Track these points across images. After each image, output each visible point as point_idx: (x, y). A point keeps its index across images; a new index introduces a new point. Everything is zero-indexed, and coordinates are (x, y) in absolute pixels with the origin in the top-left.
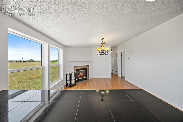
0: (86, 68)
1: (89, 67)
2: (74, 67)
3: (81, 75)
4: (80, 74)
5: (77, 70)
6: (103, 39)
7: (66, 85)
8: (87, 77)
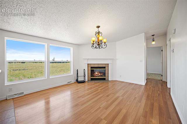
0: (105, 67)
1: (109, 66)
2: (88, 64)
3: (97, 75)
4: (96, 73)
5: (91, 68)
6: (98, 27)
7: (77, 80)
8: (106, 78)
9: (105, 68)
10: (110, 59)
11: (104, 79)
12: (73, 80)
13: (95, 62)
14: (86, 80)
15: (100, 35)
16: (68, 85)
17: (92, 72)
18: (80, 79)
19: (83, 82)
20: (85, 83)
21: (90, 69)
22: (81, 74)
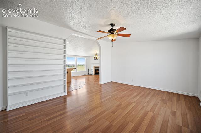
2: (94, 66)
5: (96, 68)
6: (96, 52)
7: (88, 74)
12: (87, 74)
13: (97, 65)
14: (93, 74)
16: (85, 75)
18: (90, 73)
20: (92, 76)
21: (95, 69)
22: (90, 71)
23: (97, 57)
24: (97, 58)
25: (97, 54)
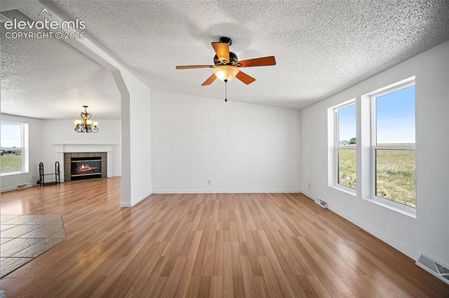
1: (108, 156)
2: (64, 153)
3: (84, 169)
5: (72, 159)
6: (86, 107)
7: (40, 182)
8: (102, 174)
9: (100, 158)
10: (109, 145)
11: (99, 176)
12: (30, 183)
14: (62, 180)
15: (89, 116)
16: (20, 189)
17: (74, 167)
19: (56, 183)
20: (58, 185)
21: (69, 161)
23: (89, 122)
24: (87, 128)
25: (86, 114)
